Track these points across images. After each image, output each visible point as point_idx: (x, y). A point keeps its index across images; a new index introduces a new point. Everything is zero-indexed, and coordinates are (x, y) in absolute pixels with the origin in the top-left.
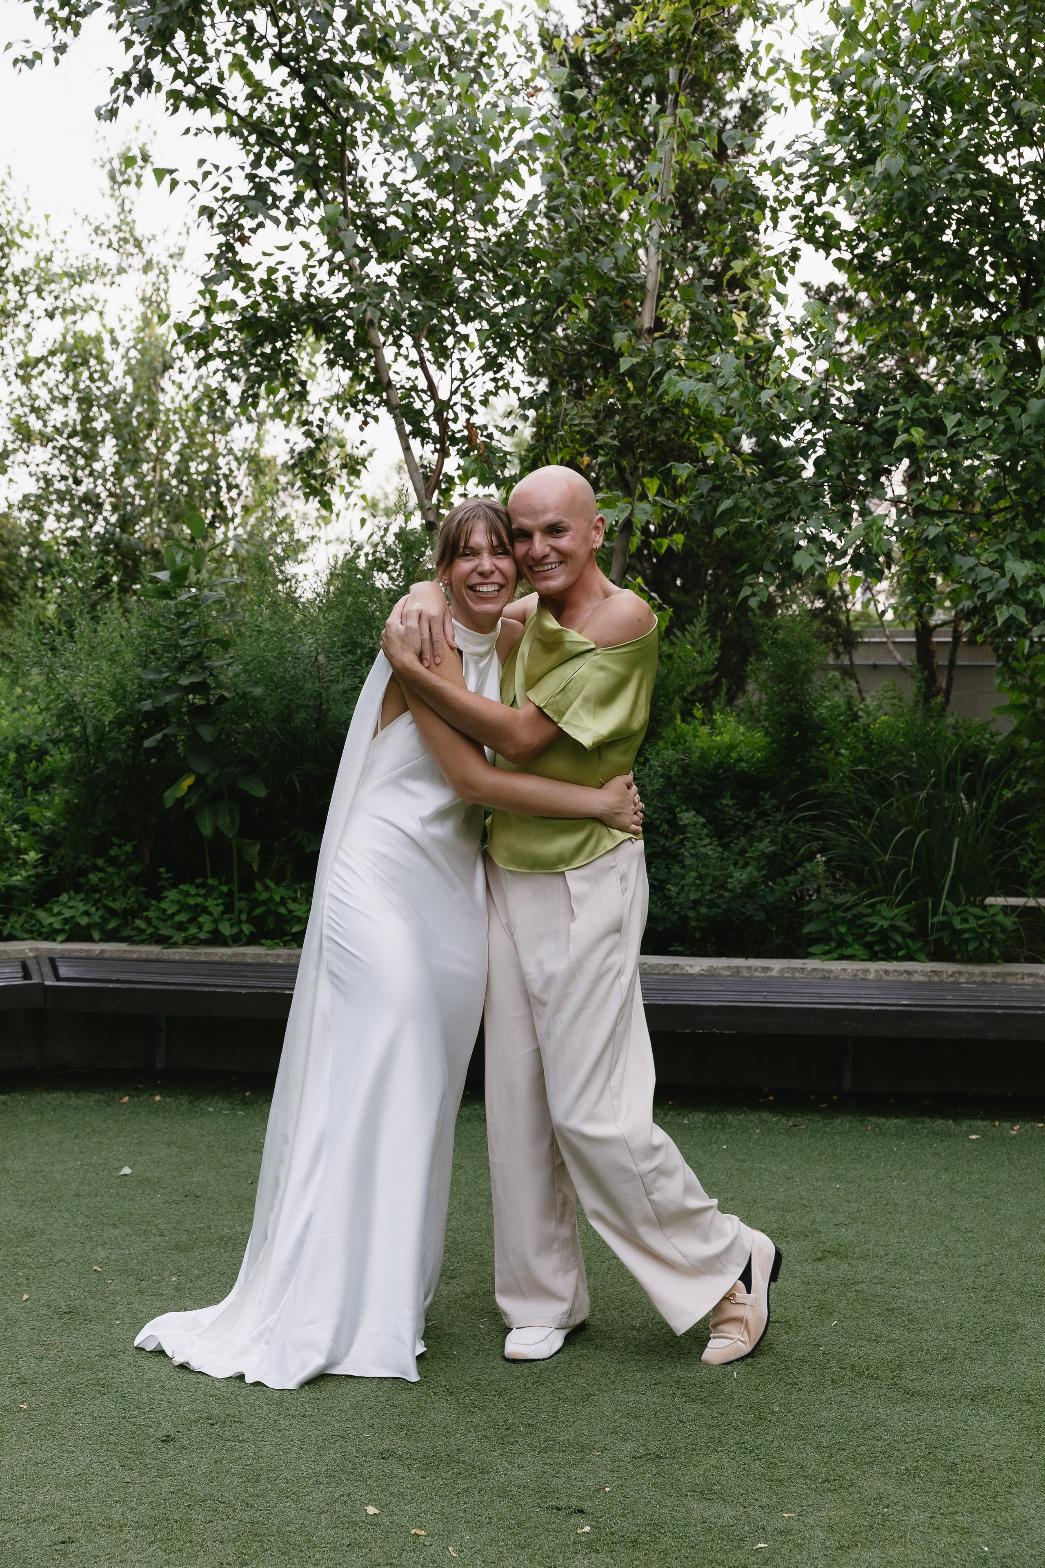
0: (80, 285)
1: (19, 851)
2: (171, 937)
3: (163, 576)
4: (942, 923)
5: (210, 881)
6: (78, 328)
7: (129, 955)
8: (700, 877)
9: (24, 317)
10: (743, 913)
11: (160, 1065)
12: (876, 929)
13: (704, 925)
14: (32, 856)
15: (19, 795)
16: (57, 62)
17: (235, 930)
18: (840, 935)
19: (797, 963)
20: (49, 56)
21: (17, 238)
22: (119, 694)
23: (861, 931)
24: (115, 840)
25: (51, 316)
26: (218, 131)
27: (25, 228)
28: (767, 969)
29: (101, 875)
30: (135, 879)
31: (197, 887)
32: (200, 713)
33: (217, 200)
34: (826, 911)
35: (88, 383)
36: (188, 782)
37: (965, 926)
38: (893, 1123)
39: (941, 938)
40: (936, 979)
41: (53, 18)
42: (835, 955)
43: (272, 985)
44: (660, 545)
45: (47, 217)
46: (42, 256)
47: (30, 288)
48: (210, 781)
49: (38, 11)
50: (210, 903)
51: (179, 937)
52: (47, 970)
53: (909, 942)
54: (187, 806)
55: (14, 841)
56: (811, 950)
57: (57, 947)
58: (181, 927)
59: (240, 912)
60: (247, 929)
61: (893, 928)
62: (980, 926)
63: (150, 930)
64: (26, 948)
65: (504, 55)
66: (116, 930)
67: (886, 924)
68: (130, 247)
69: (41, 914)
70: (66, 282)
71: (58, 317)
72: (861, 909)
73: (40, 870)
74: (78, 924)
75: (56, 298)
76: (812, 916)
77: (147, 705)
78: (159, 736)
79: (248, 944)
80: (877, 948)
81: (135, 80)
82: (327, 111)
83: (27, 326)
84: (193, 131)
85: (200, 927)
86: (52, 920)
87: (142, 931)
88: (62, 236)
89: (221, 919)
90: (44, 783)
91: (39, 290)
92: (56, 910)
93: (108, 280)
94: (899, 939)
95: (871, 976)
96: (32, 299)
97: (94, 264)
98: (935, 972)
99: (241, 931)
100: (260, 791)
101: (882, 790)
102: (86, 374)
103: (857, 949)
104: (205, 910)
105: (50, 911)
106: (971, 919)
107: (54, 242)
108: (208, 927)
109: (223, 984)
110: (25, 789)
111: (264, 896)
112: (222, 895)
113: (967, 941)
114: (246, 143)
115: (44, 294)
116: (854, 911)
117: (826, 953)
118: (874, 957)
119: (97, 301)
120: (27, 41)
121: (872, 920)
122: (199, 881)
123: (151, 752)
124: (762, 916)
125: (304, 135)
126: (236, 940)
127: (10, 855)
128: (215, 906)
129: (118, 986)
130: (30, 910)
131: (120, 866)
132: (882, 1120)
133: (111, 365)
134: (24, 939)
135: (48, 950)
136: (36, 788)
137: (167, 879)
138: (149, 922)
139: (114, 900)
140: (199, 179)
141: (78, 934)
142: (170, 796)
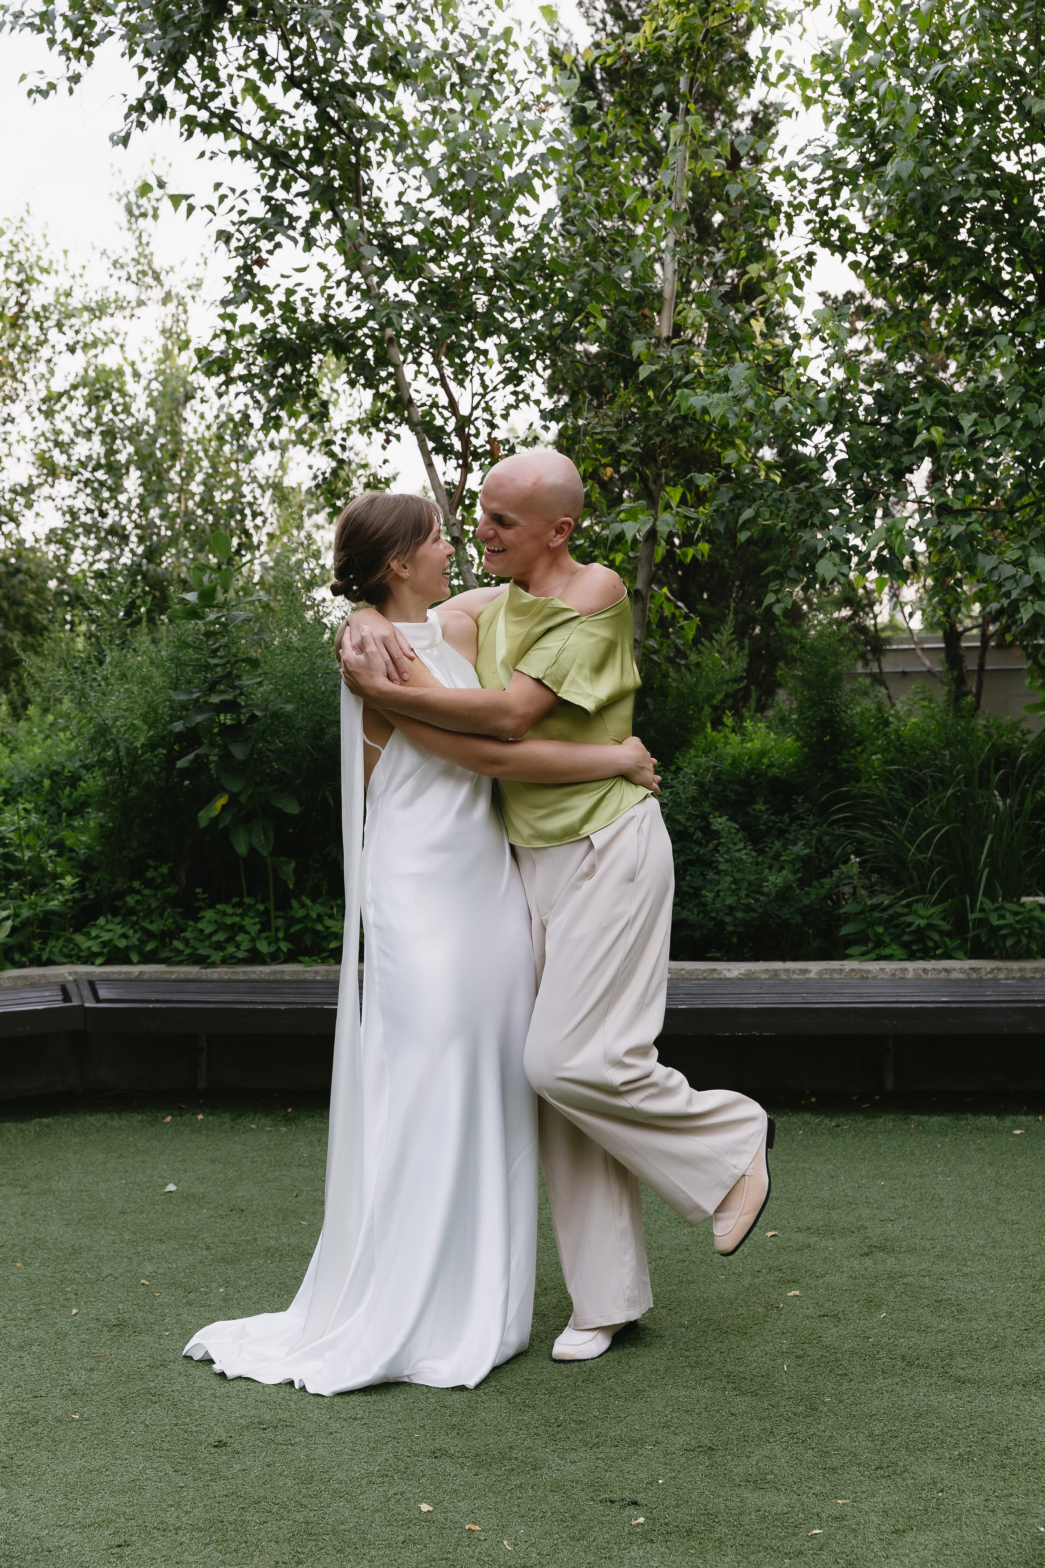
0: (100, 318)
1: (55, 876)
2: (208, 957)
3: (191, 597)
4: (979, 920)
6: (100, 361)
7: (167, 976)
8: (735, 882)
9: (45, 352)
10: (779, 917)
11: (201, 1085)
12: (913, 928)
13: (741, 929)
14: (68, 881)
15: (54, 821)
16: (71, 91)
17: (273, 948)
18: (878, 935)
19: (835, 965)
20: (63, 86)
21: (37, 274)
22: (151, 717)
23: (898, 931)
24: (151, 862)
25: (72, 349)
26: (233, 154)
27: (44, 263)
28: (805, 971)
29: (138, 897)
30: (172, 901)
31: (234, 906)
32: (232, 732)
33: (234, 224)
34: (862, 912)
35: (111, 416)
36: (222, 801)
37: (1002, 922)
38: (936, 1121)
39: (978, 936)
40: (974, 976)
41: (66, 49)
42: (873, 955)
43: (310, 1000)
44: (685, 555)
45: (66, 252)
46: (61, 291)
47: (51, 323)
48: (243, 799)
49: (52, 42)
50: (247, 922)
51: (217, 956)
52: (87, 992)
53: (947, 940)
54: (221, 826)
55: (50, 867)
56: (848, 951)
57: (95, 970)
58: (219, 946)
59: (277, 930)
60: (284, 946)
61: (930, 926)
62: (1018, 922)
63: (188, 951)
64: (65, 972)
65: (515, 72)
66: (154, 952)
67: (923, 923)
68: (149, 280)
69: (79, 938)
70: (86, 316)
71: (79, 351)
72: (897, 909)
73: (77, 895)
74: (116, 947)
75: (77, 332)
76: (848, 918)
77: (178, 726)
78: (191, 756)
79: (286, 962)
80: (914, 948)
81: (149, 106)
82: (340, 131)
83: (49, 361)
84: (208, 155)
85: (238, 947)
86: (89, 943)
87: (180, 952)
88: (81, 271)
89: (258, 937)
90: (79, 809)
91: (59, 326)
92: (94, 933)
93: (127, 312)
94: (937, 937)
95: (910, 975)
96: (53, 335)
97: (113, 297)
98: (973, 969)
99: (279, 949)
100: (293, 808)
101: (916, 790)
102: (109, 407)
103: (894, 949)
104: (242, 929)
105: (88, 934)
106: (1008, 915)
107: (73, 277)
108: (246, 945)
109: (261, 1001)
110: (60, 815)
111: (301, 913)
112: (259, 914)
113: (1005, 937)
114: (261, 167)
115: (65, 329)
116: (890, 911)
117: (863, 954)
118: (912, 956)
119: (117, 334)
120: (41, 72)
121: (908, 919)
122: (235, 900)
123: (185, 773)
124: (799, 919)
125: (318, 157)
126: (274, 958)
127: (47, 881)
128: (251, 924)
129: (158, 1005)
130: (67, 934)
131: (157, 888)
132: (925, 1118)
133: (133, 397)
134: (63, 964)
135: (87, 973)
136: (71, 814)
137: (204, 900)
138: (187, 943)
139: (151, 922)
140: (215, 203)
141: (116, 956)
142: (205, 817)
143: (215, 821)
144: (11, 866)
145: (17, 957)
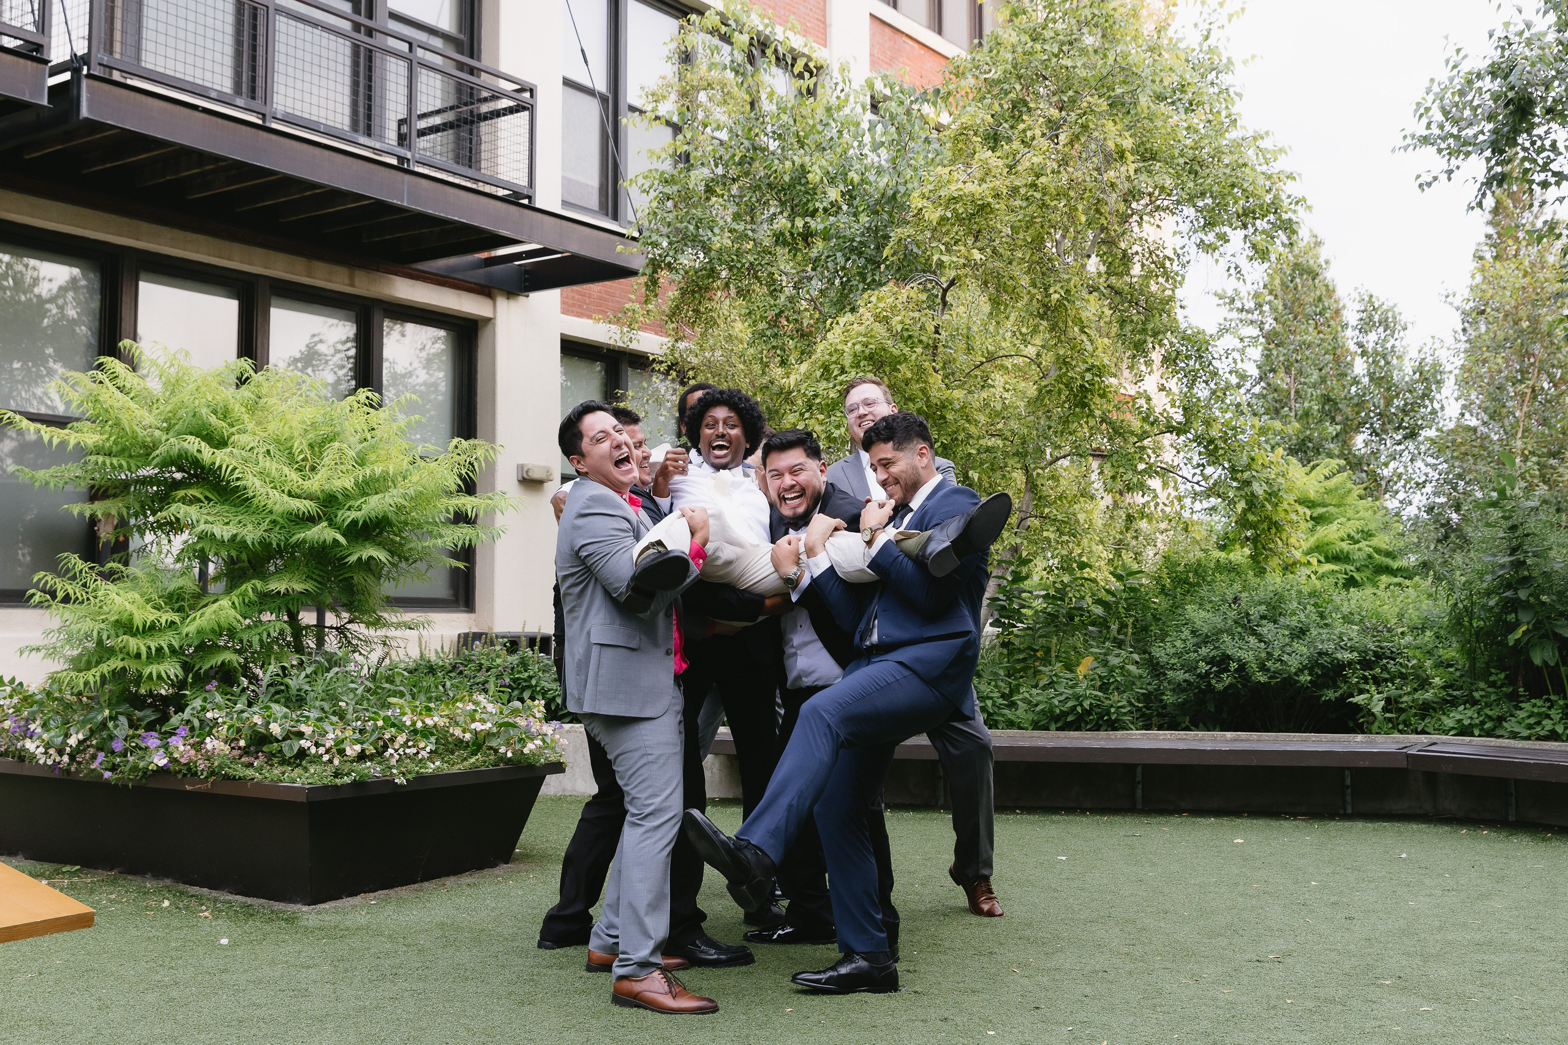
2: (1520, 733)
3: (1494, 494)
5: (1553, 697)
7: (1488, 744)
11: (1511, 819)
14: (1437, 680)
16: (1448, 180)
20: (1444, 177)
24: (1493, 671)
29: (1483, 693)
30: (1505, 696)
31: (1544, 701)
36: (1523, 629)
50: (1552, 712)
51: (1526, 733)
52: (1420, 747)
54: (1523, 645)
58: (1530, 727)
66: (1490, 730)
69: (1444, 718)
73: (1449, 690)
74: (1463, 724)
85: (1542, 729)
92: (1452, 715)
104: (1548, 717)
105: (1448, 715)
108: (1548, 728)
120: (1430, 171)
128: (1555, 714)
137: (1524, 696)
139: (1491, 710)
141: (1464, 731)
142: (1512, 639)
143: (1518, 641)
144: (1404, 671)
145: (1401, 727)
